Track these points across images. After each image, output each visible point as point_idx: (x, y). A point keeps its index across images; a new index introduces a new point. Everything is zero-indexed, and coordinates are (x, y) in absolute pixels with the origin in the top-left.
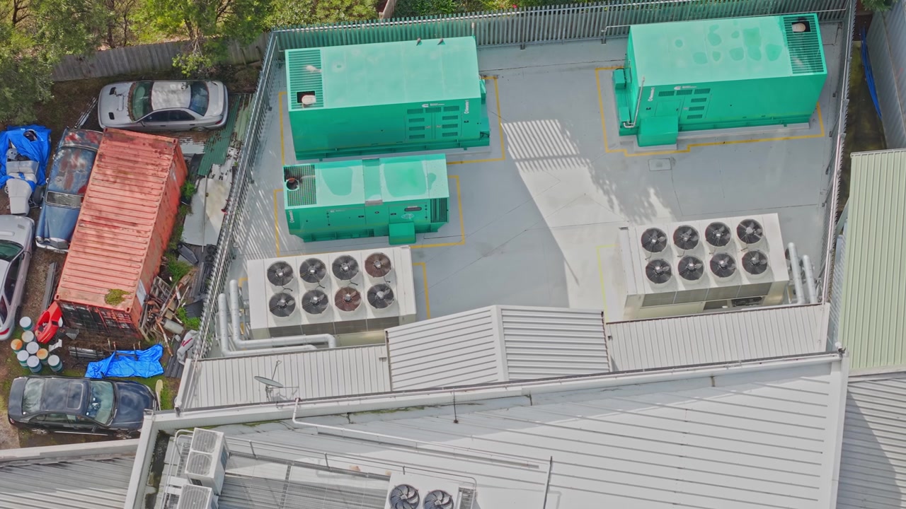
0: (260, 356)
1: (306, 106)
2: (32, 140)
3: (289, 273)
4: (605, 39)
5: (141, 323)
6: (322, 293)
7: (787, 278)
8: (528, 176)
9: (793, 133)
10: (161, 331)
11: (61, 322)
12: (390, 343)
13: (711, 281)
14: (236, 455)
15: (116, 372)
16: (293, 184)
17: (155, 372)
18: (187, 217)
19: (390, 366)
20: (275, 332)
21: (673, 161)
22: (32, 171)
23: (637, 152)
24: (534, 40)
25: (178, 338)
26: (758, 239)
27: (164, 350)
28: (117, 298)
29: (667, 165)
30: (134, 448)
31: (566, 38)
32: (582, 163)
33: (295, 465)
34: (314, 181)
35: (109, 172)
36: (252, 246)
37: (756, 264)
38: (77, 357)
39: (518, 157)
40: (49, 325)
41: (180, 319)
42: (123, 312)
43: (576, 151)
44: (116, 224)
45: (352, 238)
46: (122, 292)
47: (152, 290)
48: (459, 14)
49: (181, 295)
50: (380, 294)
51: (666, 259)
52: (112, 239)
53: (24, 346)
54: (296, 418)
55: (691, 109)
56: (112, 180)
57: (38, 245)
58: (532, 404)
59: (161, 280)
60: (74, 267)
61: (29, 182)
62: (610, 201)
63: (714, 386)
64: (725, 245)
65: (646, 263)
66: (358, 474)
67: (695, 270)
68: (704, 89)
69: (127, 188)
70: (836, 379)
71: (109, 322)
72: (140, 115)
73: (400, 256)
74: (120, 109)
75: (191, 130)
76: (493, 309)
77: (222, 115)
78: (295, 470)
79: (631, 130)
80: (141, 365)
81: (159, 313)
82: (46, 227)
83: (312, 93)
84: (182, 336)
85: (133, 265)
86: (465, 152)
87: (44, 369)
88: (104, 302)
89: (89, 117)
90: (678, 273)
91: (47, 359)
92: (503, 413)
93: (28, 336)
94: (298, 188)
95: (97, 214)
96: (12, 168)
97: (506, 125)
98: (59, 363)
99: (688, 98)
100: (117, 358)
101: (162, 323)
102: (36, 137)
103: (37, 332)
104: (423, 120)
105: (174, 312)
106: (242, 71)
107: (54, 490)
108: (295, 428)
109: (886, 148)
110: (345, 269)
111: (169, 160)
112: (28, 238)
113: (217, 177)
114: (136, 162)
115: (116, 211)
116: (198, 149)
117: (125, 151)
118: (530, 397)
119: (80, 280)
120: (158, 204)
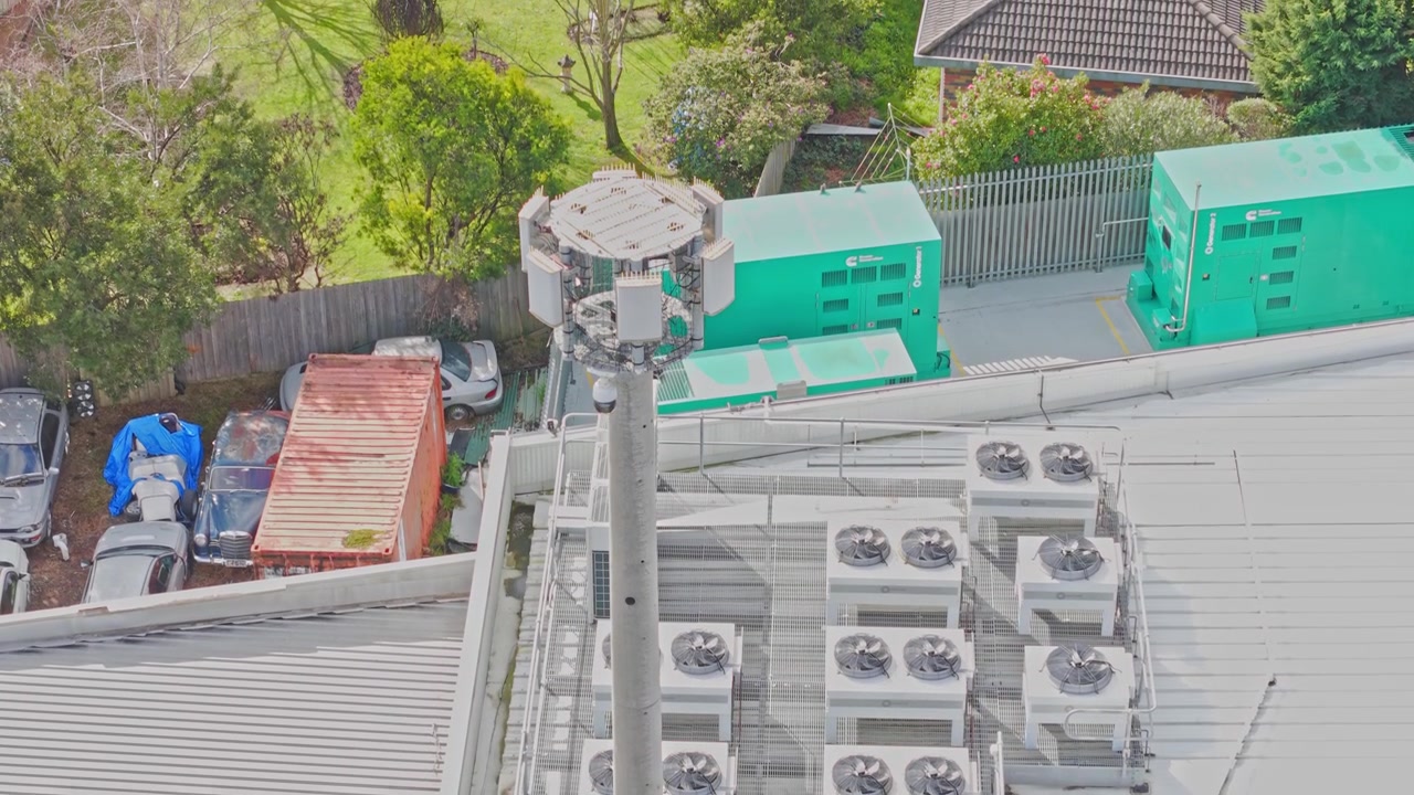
2: (173, 431)
4: (1100, 268)
18: (455, 511)
24: (988, 268)
28: (364, 539)
31: (1038, 261)
34: (683, 374)
35: (324, 401)
42: (379, 555)
44: (345, 458)
46: (372, 532)
52: (344, 474)
55: (1272, 279)
56: (330, 409)
60: (280, 511)
68: (1293, 222)
85: (387, 499)
88: (341, 546)
96: (140, 469)
102: (180, 425)
104: (845, 304)
107: (316, 650)
112: (182, 542)
117: (348, 376)
119: (292, 525)
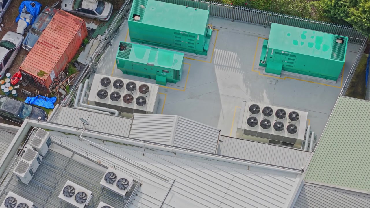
0: (86, 111)
1: (136, 20)
2: (33, 7)
3: (109, 83)
4: (266, 27)
5: (50, 87)
6: (119, 94)
7: (303, 139)
8: (218, 72)
9: (329, 83)
10: (57, 92)
11: (21, 78)
12: (134, 119)
13: (272, 131)
14: (55, 143)
15: (36, 103)
16: (122, 49)
17: (51, 107)
18: (82, 52)
19: (131, 128)
20: (97, 104)
21: (277, 81)
22: (29, 19)
23: (264, 74)
24: (237, 20)
25: (63, 97)
26: (296, 120)
27: (57, 100)
28: (42, 74)
29: (274, 82)
30: (17, 130)
31: (250, 22)
32: (241, 72)
33: (76, 154)
34: (130, 50)
35: (55, 26)
36: (103, 69)
37: (292, 130)
38: (24, 94)
39: (217, 63)
40: (16, 78)
41: (66, 90)
42: (42, 80)
43: (240, 67)
44: (51, 46)
45: (142, 77)
46: (44, 73)
47: (59, 76)
48: (212, 2)
49: (70, 81)
50: (141, 100)
51: (257, 118)
52: (48, 52)
53: (5, 84)
54: (82, 136)
55: (288, 62)
56: (55, 29)
57: (23, 47)
58: (175, 157)
59: (63, 73)
60: (30, 58)
61: (27, 22)
62: (247, 90)
63: (248, 170)
64: (282, 119)
65: (248, 117)
66: (99, 164)
67: (267, 125)
68: (294, 55)
69: (59, 34)
70: (297, 181)
71: (38, 83)
72: (76, 8)
73: (154, 88)
74: (70, 4)
75: (95, 19)
76: (176, 116)
77: (108, 17)
78: (76, 156)
79: (263, 64)
80: (47, 103)
81: (58, 85)
82: (27, 41)
83: (139, 16)
84: (65, 96)
85: (52, 64)
86: (197, 56)
87: (9, 94)
88: (37, 75)
89: (58, 4)
90: (260, 124)
91: (12, 91)
92: (163, 157)
93: (7, 80)
94: (123, 51)
95: (45, 41)
96: (22, 15)
97: (216, 50)
98: (16, 94)
99: (287, 57)
100: (38, 98)
101: (59, 89)
102: (35, 6)
103: (11, 80)
104: (180, 38)
105: (64, 86)
106: (121, 2)
108: (82, 140)
109: (365, 99)
110: (131, 87)
111: (79, 27)
112: (19, 44)
113: (98, 40)
114: (66, 25)
115: (53, 41)
116: (94, 26)
117: (63, 20)
118: (175, 154)
119: (30, 64)
120: (69, 43)
